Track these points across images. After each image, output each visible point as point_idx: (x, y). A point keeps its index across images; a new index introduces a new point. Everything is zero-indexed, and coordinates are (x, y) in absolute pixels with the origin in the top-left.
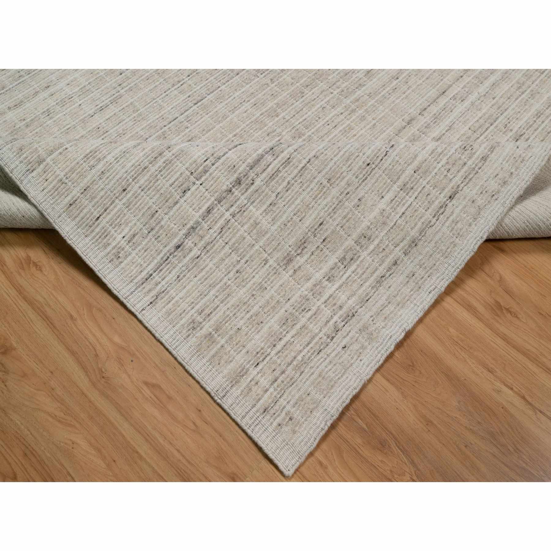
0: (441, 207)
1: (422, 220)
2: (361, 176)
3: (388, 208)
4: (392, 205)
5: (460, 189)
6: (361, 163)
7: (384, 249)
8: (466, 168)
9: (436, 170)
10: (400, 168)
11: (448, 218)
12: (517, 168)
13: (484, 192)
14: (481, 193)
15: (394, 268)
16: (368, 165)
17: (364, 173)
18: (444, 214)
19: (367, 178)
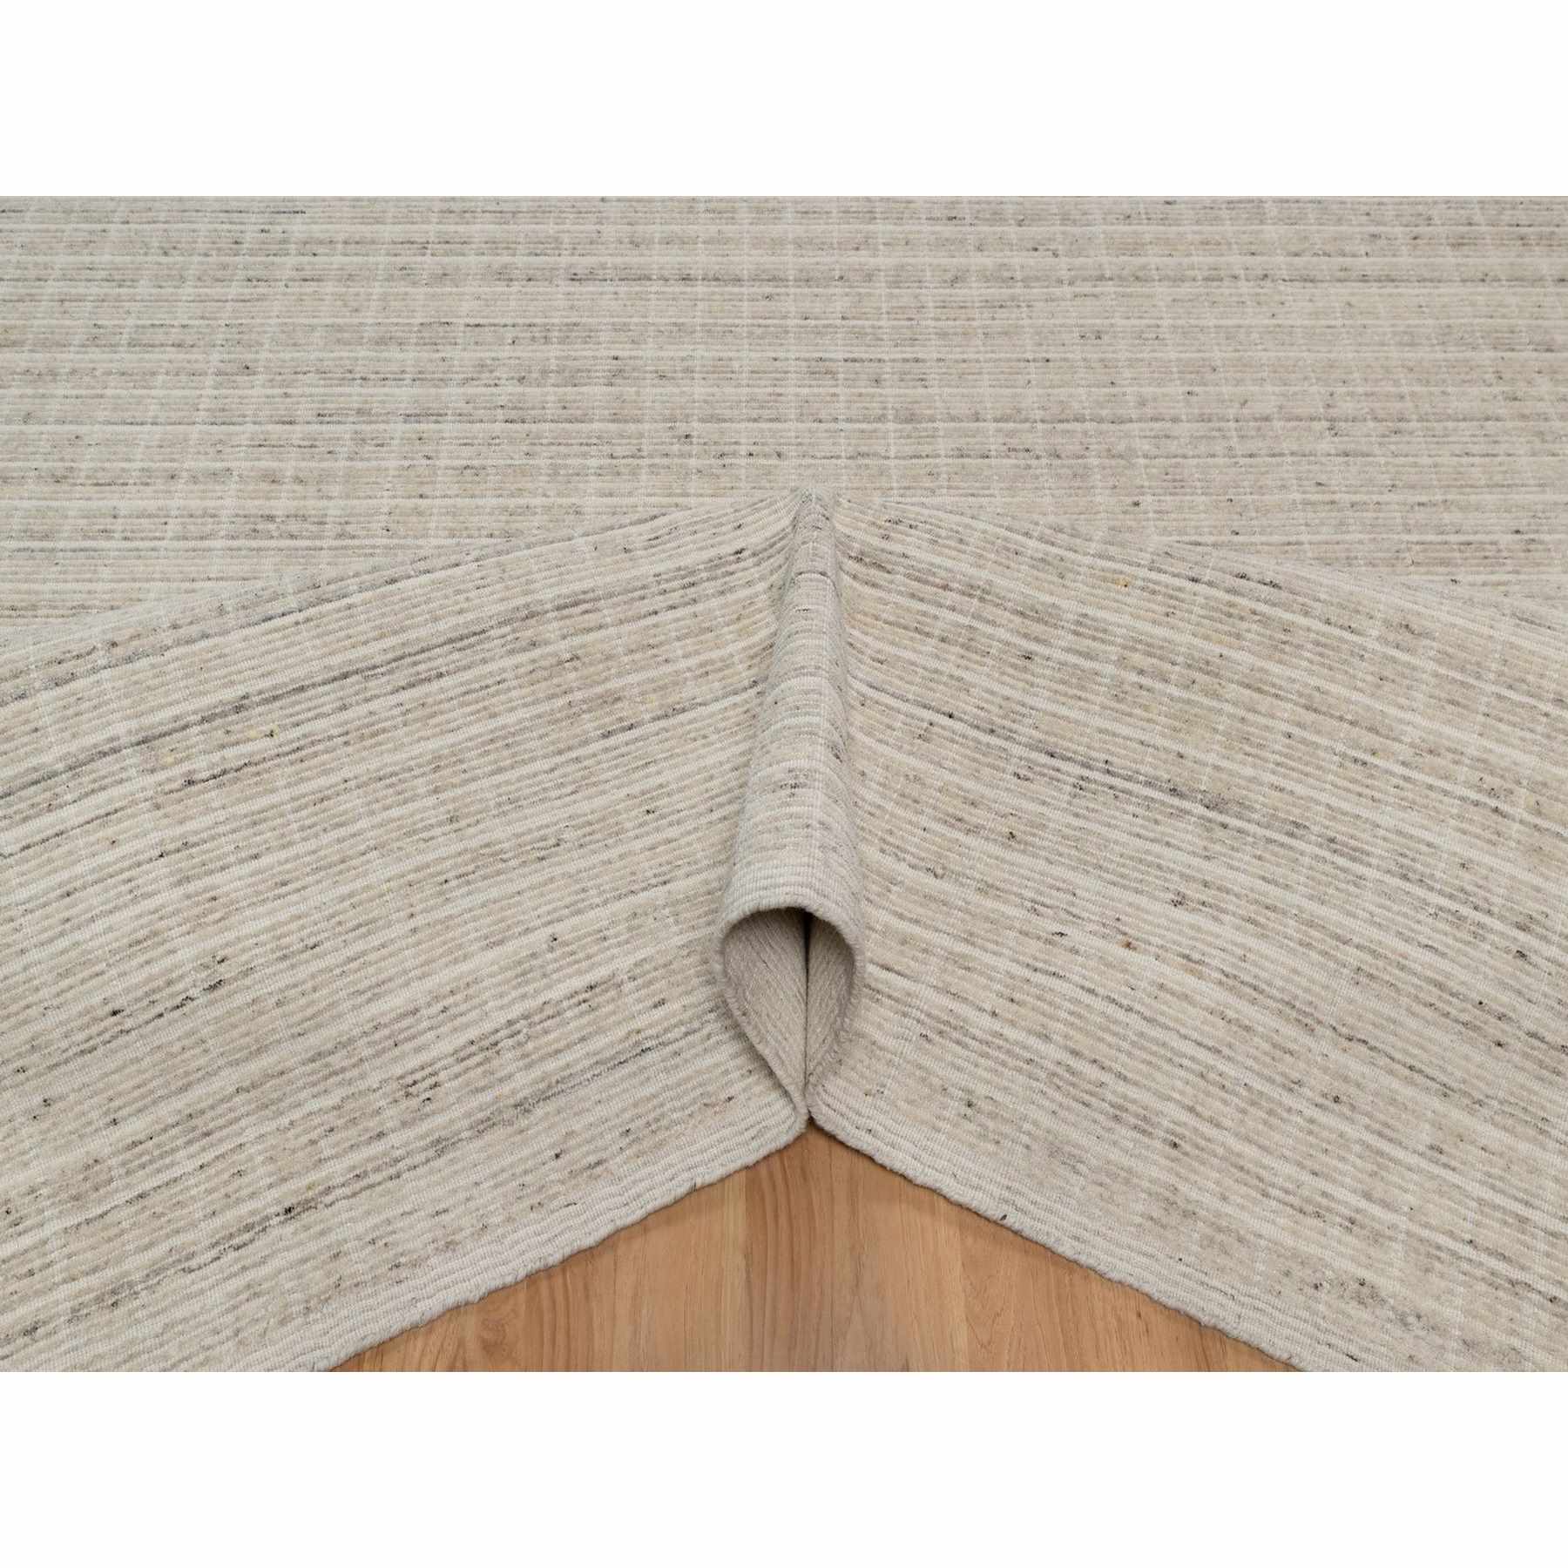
0: (248, 1228)
1: (176, 1241)
2: (81, 1036)
3: (113, 1162)
4: (128, 1155)
5: (328, 1199)
6: (97, 999)
7: (31, 1273)
8: (378, 1147)
9: (296, 1115)
10: (202, 1061)
11: (244, 1269)
12: (509, 1219)
13: (381, 1243)
14: (373, 1242)
15: (21, 1341)
16: (115, 1013)
17: (94, 1030)
18: (242, 1251)
19: (94, 1048)
